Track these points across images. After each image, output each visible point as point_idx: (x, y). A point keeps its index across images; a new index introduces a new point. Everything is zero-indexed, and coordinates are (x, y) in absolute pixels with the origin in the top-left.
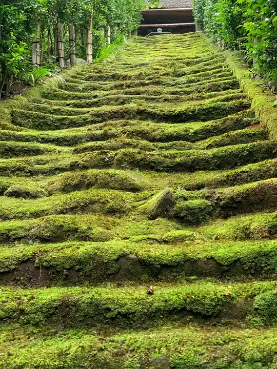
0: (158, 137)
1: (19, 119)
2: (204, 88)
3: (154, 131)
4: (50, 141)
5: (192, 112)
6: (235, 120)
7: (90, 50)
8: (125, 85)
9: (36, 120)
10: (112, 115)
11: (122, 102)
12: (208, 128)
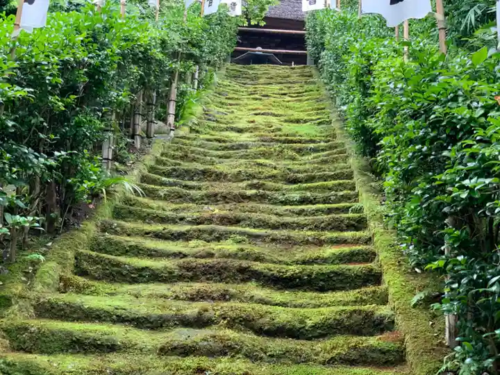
0: (266, 328)
1: (85, 263)
2: (323, 222)
3: (262, 317)
4: (127, 321)
5: (308, 276)
6: (364, 315)
7: (172, 109)
8: (220, 195)
9: (107, 267)
10: (205, 270)
11: (217, 238)
12: (330, 322)
